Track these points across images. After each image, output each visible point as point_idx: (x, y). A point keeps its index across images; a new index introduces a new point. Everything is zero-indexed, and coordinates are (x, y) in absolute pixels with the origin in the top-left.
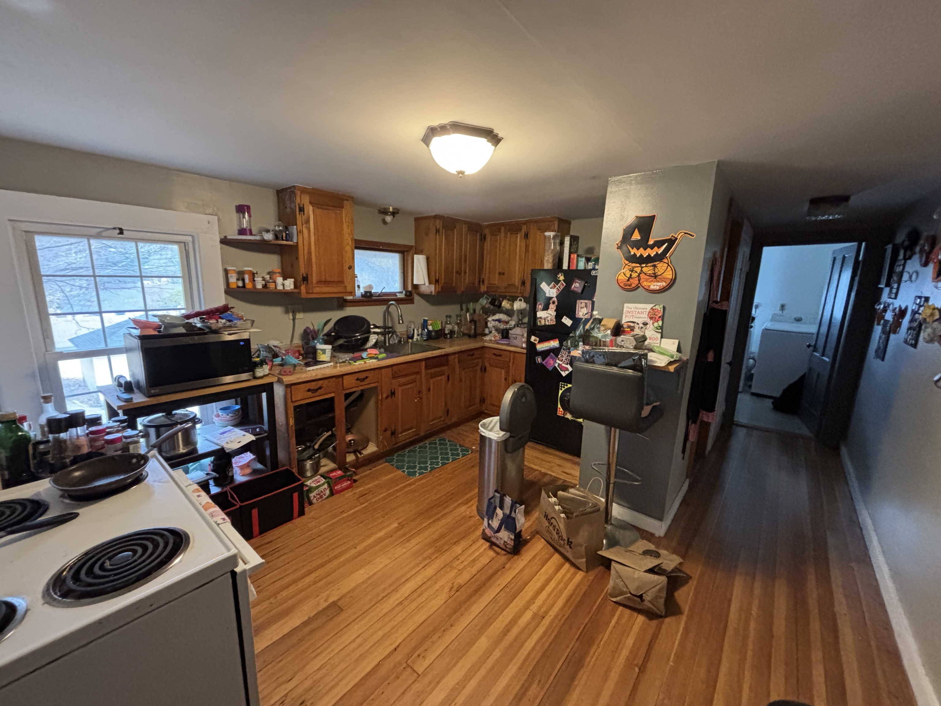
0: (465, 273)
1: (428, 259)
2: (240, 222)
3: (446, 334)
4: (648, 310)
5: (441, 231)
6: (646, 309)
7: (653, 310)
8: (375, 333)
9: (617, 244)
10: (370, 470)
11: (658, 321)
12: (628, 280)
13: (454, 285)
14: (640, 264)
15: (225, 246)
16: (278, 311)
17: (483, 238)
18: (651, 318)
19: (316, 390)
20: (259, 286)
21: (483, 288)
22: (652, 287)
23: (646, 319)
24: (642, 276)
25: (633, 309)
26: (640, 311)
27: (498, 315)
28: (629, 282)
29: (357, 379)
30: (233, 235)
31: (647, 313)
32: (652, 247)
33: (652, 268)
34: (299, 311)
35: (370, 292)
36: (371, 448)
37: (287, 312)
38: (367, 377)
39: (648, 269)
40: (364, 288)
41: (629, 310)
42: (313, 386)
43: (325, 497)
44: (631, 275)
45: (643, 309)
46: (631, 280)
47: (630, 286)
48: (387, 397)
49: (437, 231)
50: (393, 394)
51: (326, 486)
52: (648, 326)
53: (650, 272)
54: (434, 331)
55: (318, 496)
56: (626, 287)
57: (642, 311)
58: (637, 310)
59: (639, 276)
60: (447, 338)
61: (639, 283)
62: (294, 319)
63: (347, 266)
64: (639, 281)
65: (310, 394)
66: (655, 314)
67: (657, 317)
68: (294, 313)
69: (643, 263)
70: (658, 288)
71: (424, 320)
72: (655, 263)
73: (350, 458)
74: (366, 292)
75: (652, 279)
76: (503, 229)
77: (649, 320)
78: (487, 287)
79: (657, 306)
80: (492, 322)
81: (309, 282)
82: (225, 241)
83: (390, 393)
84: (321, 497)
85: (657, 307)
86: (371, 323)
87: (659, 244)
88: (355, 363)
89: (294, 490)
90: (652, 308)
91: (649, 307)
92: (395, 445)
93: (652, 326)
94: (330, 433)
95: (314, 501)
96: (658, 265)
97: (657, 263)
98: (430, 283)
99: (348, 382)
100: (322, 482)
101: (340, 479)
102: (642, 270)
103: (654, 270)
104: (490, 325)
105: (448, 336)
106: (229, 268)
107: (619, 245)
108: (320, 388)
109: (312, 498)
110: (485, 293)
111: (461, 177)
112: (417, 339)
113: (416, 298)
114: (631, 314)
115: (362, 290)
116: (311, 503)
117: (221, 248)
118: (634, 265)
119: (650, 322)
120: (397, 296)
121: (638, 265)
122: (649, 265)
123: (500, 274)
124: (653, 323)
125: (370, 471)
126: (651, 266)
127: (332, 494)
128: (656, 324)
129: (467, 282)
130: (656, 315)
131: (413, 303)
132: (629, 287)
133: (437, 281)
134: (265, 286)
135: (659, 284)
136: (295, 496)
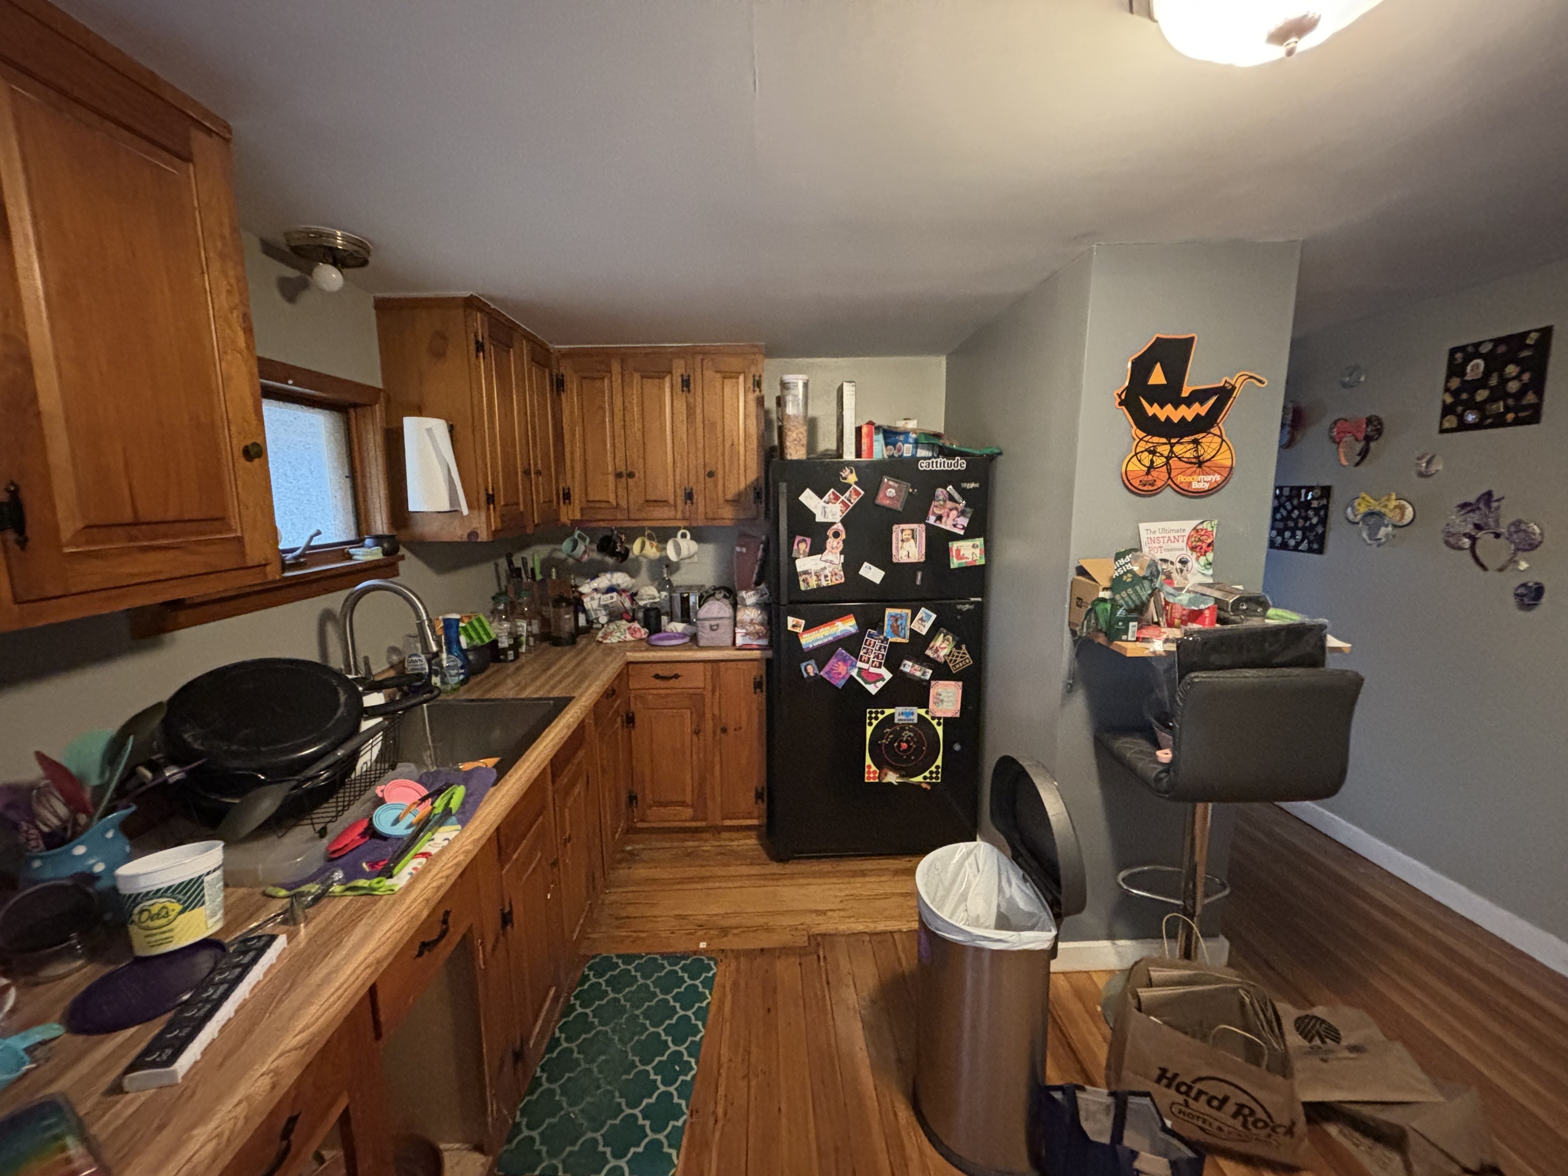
0: (537, 473)
1: (454, 430)
4: (1187, 534)
5: (487, 346)
6: (1184, 530)
7: (1198, 531)
9: (1120, 396)
11: (1206, 552)
12: (1148, 473)
13: (521, 507)
17: (559, 385)
18: (1193, 549)
21: (569, 514)
22: (1195, 486)
23: (1184, 552)
24: (1174, 462)
25: (1157, 535)
26: (1172, 535)
27: (608, 575)
28: (1150, 478)
31: (1185, 539)
32: (1189, 402)
39: (1184, 449)
41: (1152, 536)
44: (1152, 462)
45: (1178, 531)
46: (1154, 473)
47: (1152, 485)
48: (495, 945)
49: (480, 347)
50: (508, 918)
54: (474, 649)
56: (1145, 488)
57: (1176, 535)
58: (1167, 535)
59: (1167, 463)
60: (506, 663)
61: (1170, 478)
63: (239, 444)
64: (1169, 474)
66: (1200, 540)
67: (1204, 546)
69: (1174, 437)
70: (1206, 486)
71: (447, 620)
72: (1196, 436)
75: (1194, 468)
76: (616, 367)
77: (1189, 552)
78: (582, 510)
79: (1205, 524)
80: (597, 596)
81: (31, 530)
83: (500, 924)
87: (1200, 396)
88: (402, 882)
90: (1195, 529)
91: (1189, 526)
93: (1196, 565)
96: (1203, 440)
97: (1201, 435)
98: (470, 505)
102: (1171, 451)
103: (1197, 451)
107: (1123, 397)
110: (575, 523)
114: (1157, 545)
118: (1156, 439)
119: (1191, 557)
120: (350, 557)
121: (1164, 440)
122: (1186, 439)
123: (619, 475)
124: (1198, 558)
126: (1189, 443)
128: (1203, 560)
129: (541, 498)
130: (1203, 541)
131: (397, 573)
133: (490, 497)
135: (1208, 478)
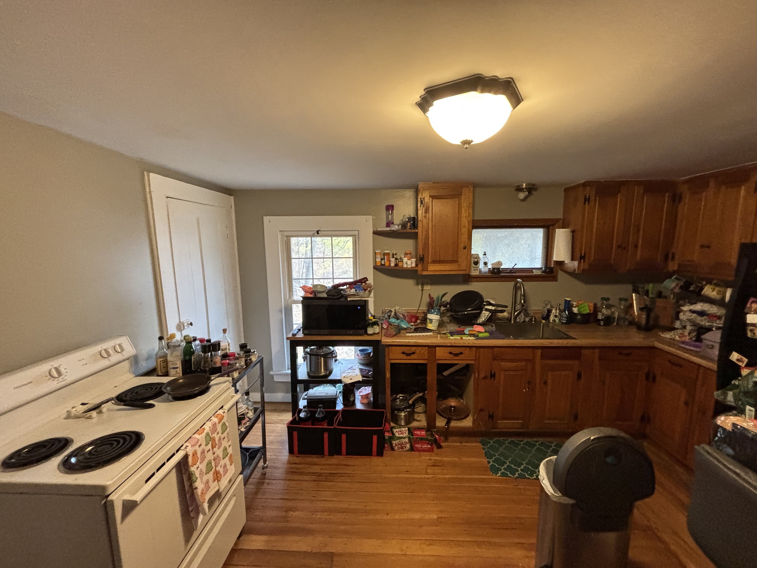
0: (636, 246)
1: (573, 232)
2: (387, 217)
3: (599, 320)
5: (592, 198)
8: (487, 310)
10: (461, 443)
13: (612, 262)
15: (375, 236)
16: (410, 283)
19: (408, 355)
20: (393, 264)
21: (673, 266)
27: (702, 304)
29: (451, 353)
30: (383, 228)
34: (427, 284)
35: (498, 269)
36: (468, 423)
37: (417, 284)
38: (461, 353)
40: (492, 264)
42: (406, 350)
43: (405, 449)
48: (485, 378)
49: (587, 200)
50: (493, 376)
51: (407, 440)
54: (580, 314)
55: (400, 446)
60: (599, 325)
62: (422, 290)
63: (462, 246)
65: (404, 356)
68: (423, 285)
71: (565, 300)
73: (440, 422)
74: (494, 269)
76: (712, 184)
78: (679, 265)
80: (688, 314)
81: (425, 262)
82: (376, 233)
83: (489, 374)
84: (402, 448)
86: (485, 300)
88: (451, 338)
89: (375, 432)
92: (492, 429)
94: (421, 394)
95: (396, 448)
98: (573, 259)
99: (440, 353)
100: (405, 435)
101: (421, 440)
104: (681, 316)
105: (602, 323)
106: (376, 252)
108: (414, 353)
109: (394, 445)
110: (674, 273)
111: (466, 148)
112: (554, 321)
113: (561, 275)
115: (490, 266)
116: (392, 449)
117: (373, 238)
120: (533, 272)
123: (702, 246)
125: (458, 444)
127: (412, 449)
129: (638, 257)
131: (556, 281)
133: (582, 258)
134: (396, 265)
136: (375, 437)
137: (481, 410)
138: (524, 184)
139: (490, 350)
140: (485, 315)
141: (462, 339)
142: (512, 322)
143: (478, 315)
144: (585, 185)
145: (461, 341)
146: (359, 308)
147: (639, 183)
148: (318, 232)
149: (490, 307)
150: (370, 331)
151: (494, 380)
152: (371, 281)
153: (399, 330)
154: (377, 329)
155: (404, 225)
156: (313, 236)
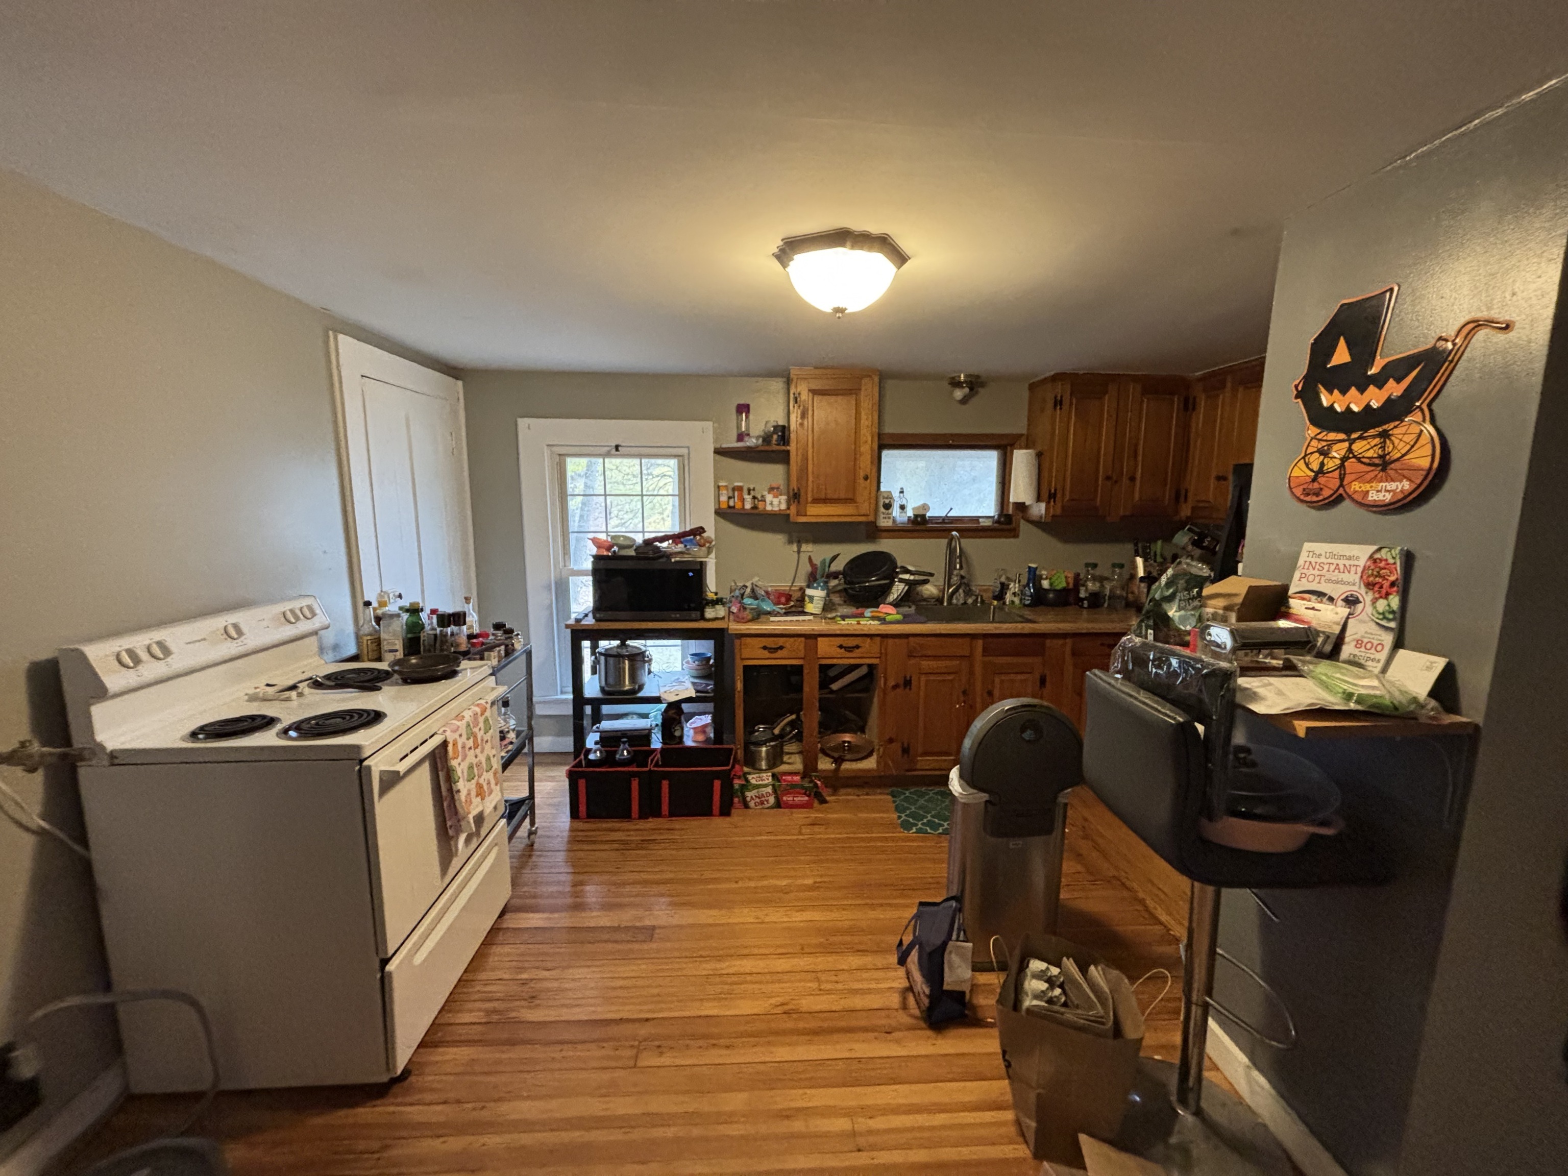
0: (1132, 479)
1: (1039, 455)
2: (739, 426)
3: (1082, 600)
4: (1362, 562)
5: (1066, 401)
6: (1358, 558)
7: (1375, 561)
8: (901, 581)
9: (1296, 387)
10: (858, 796)
11: (1387, 595)
12: (1314, 480)
13: (1098, 503)
14: (1348, 432)
15: (718, 457)
16: (778, 539)
17: (1189, 405)
18: (1369, 586)
19: (773, 650)
20: (748, 506)
21: (1186, 511)
22: (1373, 496)
23: (1356, 588)
24: (1351, 464)
25: (1323, 559)
26: (1341, 562)
28: (1316, 485)
29: (841, 647)
30: (731, 443)
31: (1360, 570)
32: (1379, 381)
33: (1377, 440)
34: (807, 542)
35: (923, 516)
36: (870, 764)
37: (790, 542)
38: (857, 647)
39: (1366, 447)
40: (913, 509)
41: (1313, 560)
42: (770, 642)
43: (767, 806)
44: (1322, 464)
45: (1350, 558)
46: (1322, 479)
47: (1317, 495)
48: (895, 687)
49: (1058, 403)
50: (907, 683)
51: (769, 789)
52: (1360, 607)
53: (1370, 454)
54: (1052, 590)
55: (758, 800)
56: (1308, 499)
57: (1347, 563)
58: (1335, 562)
59: (1342, 466)
60: (1082, 607)
61: (1341, 485)
62: (799, 552)
63: (862, 475)
64: (1342, 479)
65: (766, 654)
66: (1379, 575)
67: (1386, 584)
68: (799, 543)
69: (1355, 431)
70: (1388, 497)
71: (1030, 567)
72: (1385, 427)
73: (825, 764)
74: (916, 516)
75: (1376, 471)
76: (1228, 384)
77: (1363, 590)
78: (1194, 509)
79: (1384, 551)
81: (801, 500)
82: (719, 452)
83: (901, 682)
84: (762, 803)
85: (1384, 554)
86: (899, 564)
87: (1396, 370)
88: (843, 622)
89: (717, 775)
90: (1371, 557)
91: (1362, 553)
92: (908, 770)
93: (1369, 609)
94: (794, 717)
95: (752, 804)
96: (1395, 431)
97: (1392, 425)
98: (1039, 499)
99: (825, 648)
100: (766, 782)
101: (792, 788)
102: (1350, 450)
103: (1383, 448)
105: (1086, 604)
106: (720, 484)
107: (1300, 388)
108: (781, 648)
109: (748, 799)
110: (1188, 520)
111: (839, 318)
112: (1013, 602)
113: (1024, 526)
114: (1316, 572)
115: (910, 513)
116: (746, 806)
117: (714, 460)
118: (1332, 436)
119: (1367, 597)
120: (979, 522)
121: (1342, 436)
122: (1372, 432)
124: (1374, 601)
125: (855, 797)
126: (1374, 437)
127: (778, 804)
128: (1382, 605)
129: (1137, 496)
130: (1384, 578)
131: (1016, 536)
132: (1315, 499)
133: (1052, 496)
134: (755, 507)
135: (1393, 486)
136: (717, 784)
137: (891, 741)
138: (962, 375)
139: (904, 641)
140: (898, 589)
141: (858, 623)
142: (945, 604)
143: (886, 590)
144: (1057, 378)
145: (858, 627)
146: (691, 574)
147: (1135, 379)
148: (617, 448)
149: (906, 577)
150: (709, 613)
151: (910, 689)
152: (710, 533)
153: (758, 615)
154: (721, 611)
155: (767, 439)
156: (608, 455)
